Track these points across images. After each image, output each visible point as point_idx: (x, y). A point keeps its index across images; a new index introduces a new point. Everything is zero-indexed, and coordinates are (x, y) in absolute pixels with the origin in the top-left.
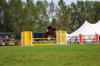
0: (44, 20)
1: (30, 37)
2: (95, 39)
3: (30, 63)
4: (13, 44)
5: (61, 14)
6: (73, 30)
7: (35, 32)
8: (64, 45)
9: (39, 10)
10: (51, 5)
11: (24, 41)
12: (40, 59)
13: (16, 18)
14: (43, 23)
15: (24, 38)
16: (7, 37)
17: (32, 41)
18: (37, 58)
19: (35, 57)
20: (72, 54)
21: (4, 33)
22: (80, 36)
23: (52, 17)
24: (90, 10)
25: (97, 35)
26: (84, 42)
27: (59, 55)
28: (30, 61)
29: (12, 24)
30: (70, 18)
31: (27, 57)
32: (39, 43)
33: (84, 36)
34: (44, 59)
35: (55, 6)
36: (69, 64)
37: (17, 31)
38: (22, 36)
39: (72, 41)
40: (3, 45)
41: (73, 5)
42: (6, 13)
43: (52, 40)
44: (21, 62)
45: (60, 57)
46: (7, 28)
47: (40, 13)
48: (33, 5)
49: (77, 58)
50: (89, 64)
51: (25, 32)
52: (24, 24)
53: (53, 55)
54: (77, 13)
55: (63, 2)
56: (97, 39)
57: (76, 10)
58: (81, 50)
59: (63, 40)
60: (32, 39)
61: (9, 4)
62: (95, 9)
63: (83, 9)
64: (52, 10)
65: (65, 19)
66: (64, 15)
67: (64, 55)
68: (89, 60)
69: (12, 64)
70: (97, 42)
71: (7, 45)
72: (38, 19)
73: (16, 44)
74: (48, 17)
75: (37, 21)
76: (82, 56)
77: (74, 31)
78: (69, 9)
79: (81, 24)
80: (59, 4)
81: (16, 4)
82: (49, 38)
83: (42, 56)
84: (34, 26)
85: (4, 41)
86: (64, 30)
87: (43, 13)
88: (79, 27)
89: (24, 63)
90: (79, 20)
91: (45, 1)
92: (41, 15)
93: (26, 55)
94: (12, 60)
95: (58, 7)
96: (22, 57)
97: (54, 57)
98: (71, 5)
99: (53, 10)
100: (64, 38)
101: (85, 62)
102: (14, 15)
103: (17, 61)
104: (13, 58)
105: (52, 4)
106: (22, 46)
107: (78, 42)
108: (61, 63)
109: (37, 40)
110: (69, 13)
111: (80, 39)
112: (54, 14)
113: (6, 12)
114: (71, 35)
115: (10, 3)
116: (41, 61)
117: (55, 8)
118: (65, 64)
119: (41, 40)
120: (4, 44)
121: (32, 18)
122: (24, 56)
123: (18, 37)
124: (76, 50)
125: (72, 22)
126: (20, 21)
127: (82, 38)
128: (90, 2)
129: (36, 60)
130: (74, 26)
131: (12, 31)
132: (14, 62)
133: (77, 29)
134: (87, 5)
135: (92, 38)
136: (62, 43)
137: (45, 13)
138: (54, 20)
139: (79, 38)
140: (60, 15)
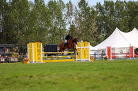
0: (59, 27)
1: (39, 51)
2: (128, 53)
3: (39, 86)
4: (16, 60)
5: (83, 19)
6: (99, 41)
7: (47, 43)
8: (87, 62)
9: (52, 13)
10: (68, 7)
11: (31, 57)
12: (53, 81)
13: (20, 24)
14: (57, 31)
15: (31, 51)
16: (7, 51)
17: (42, 56)
18: (49, 79)
19: (47, 79)
20: (97, 73)
21: (3, 45)
22: (109, 49)
23: (69, 22)
24: (122, 14)
25: (131, 48)
26: (114, 58)
27: (80, 76)
28: (40, 83)
29: (15, 32)
30: (94, 24)
31: (35, 78)
32: (52, 59)
33: (113, 49)
34: (59, 81)
35: (74, 8)
36: (93, 88)
37: (22, 42)
38: (28, 49)
39: (97, 56)
40: (2, 62)
41: (99, 6)
42: (6, 18)
43: (69, 54)
44: (27, 84)
45: (80, 78)
46: (8, 38)
47: (53, 18)
48: (43, 6)
49: (104, 79)
50: (121, 88)
51: (33, 44)
52: (31, 33)
53: (71, 75)
54: (104, 18)
55: (84, 2)
56: (132, 53)
57: (103, 14)
58: (110, 69)
59: (85, 55)
60: (42, 53)
61: (10, 5)
62: (129, 12)
63: (112, 12)
64: (70, 14)
65: (88, 26)
66: (87, 21)
67: (86, 75)
68: (121, 82)
69: (15, 88)
70: (132, 57)
71: (7, 61)
72: (51, 25)
73: (20, 60)
74: (63, 23)
75: (49, 29)
76: (111, 77)
77: (100, 43)
78: (93, 12)
79: (109, 32)
80: (80, 5)
81: (21, 4)
82: (66, 52)
83: (55, 77)
84: (44, 36)
85: (3, 55)
86: (87, 41)
87: (58, 18)
88: (107, 37)
89: (31, 87)
90: (107, 27)
91: (61, 1)
92: (54, 21)
93: (34, 76)
94: (15, 82)
95: (78, 9)
96: (28, 78)
97: (72, 78)
98: (96, 7)
99: (72, 14)
100: (86, 52)
101: (115, 85)
102: (18, 21)
103: (21, 83)
104: (16, 79)
105: (70, 6)
106: (28, 62)
107: (106, 58)
108: (82, 86)
109: (49, 55)
110: (93, 18)
111: (109, 54)
112: (73, 19)
113: (5, 16)
114: (96, 48)
115: (12, 4)
116: (54, 83)
117: (74, 11)
118: (88, 88)
119: (55, 55)
120: (3, 60)
121: (42, 24)
122: (31, 77)
123: (23, 51)
124: (103, 69)
125: (98, 30)
126: (26, 28)
127: (111, 52)
128: (122, 3)
129: (48, 82)
130: (101, 36)
131: (15, 43)
132: (17, 85)
133: (105, 39)
134: (117, 6)
135: (125, 51)
136: (83, 59)
137: (59, 17)
138: (72, 28)
139: (106, 52)
140: (81, 20)
